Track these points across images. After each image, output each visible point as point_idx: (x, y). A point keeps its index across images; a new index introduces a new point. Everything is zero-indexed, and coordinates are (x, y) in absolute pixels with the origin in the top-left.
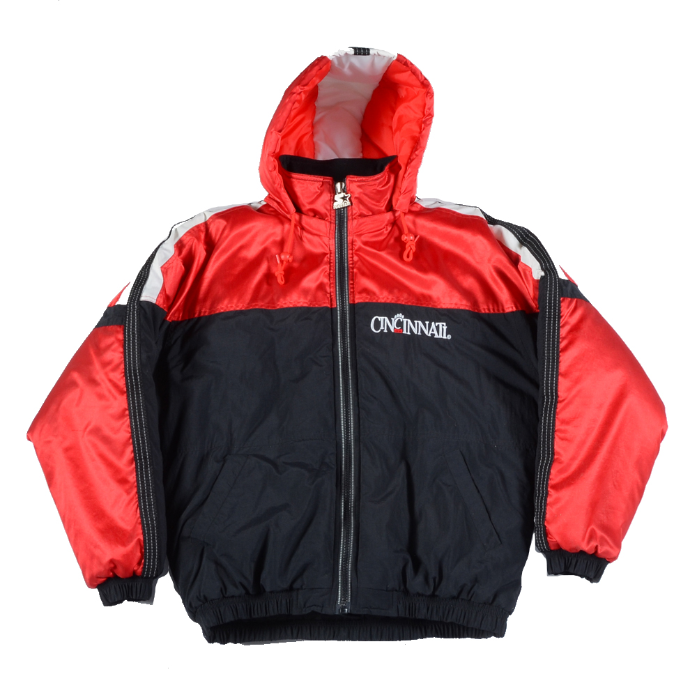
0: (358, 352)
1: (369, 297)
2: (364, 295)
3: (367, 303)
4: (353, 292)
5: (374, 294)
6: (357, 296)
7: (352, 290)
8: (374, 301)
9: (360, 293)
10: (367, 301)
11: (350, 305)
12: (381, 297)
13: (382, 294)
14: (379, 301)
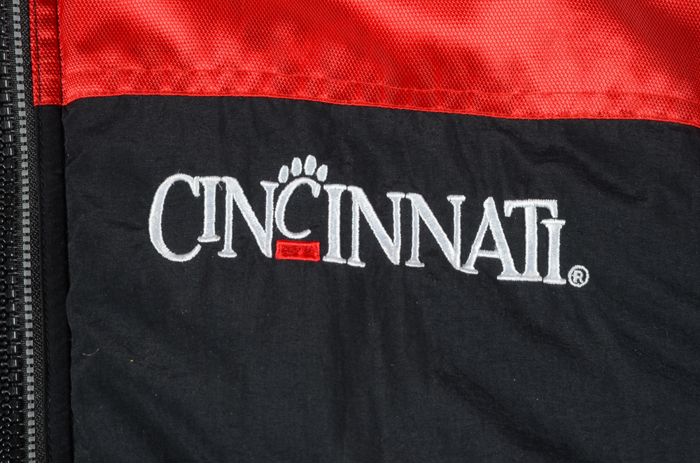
0: (77, 372)
1: (137, 68)
2: (112, 58)
3: (124, 100)
4: (55, 44)
5: (167, 49)
6: (74, 66)
7: (45, 34)
8: (166, 90)
9: (88, 47)
10: (126, 89)
11: (37, 113)
12: (202, 65)
13: (208, 49)
14: (193, 90)
